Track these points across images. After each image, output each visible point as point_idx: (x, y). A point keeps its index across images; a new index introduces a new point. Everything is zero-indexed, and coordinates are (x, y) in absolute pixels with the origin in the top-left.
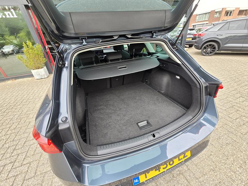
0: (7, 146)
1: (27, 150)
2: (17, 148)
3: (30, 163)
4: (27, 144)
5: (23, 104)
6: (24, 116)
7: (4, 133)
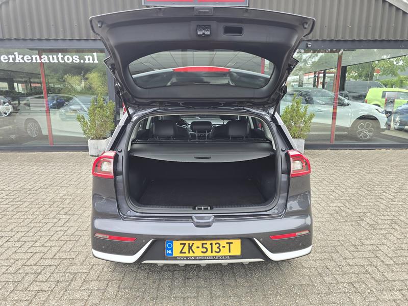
0: (32, 225)
1: (52, 234)
2: (42, 230)
3: (51, 247)
4: (54, 229)
5: (61, 185)
6: (59, 200)
7: (31, 212)
